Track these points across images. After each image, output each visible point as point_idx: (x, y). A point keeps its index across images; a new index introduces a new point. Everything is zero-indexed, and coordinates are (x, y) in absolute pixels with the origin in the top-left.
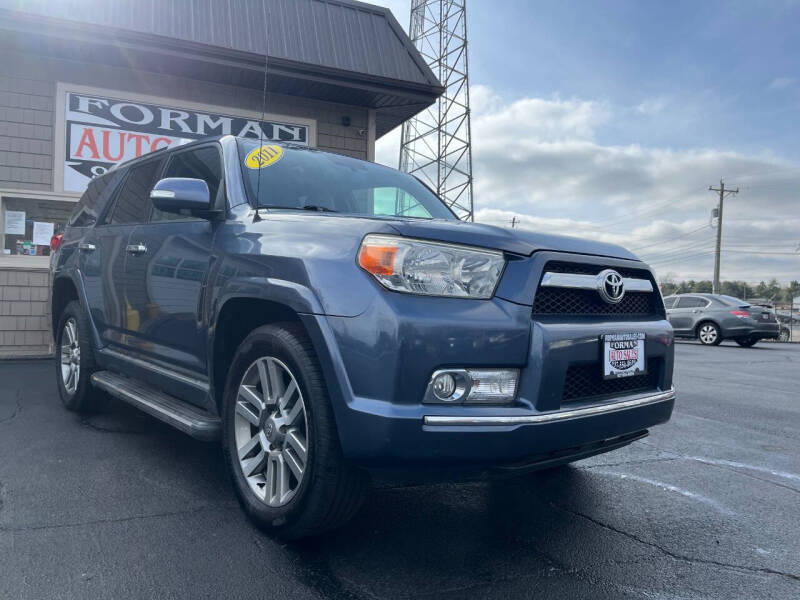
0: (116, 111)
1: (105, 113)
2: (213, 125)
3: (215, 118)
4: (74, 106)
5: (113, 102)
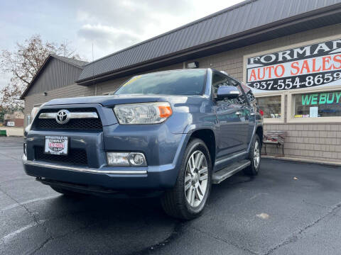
0: (262, 60)
1: (259, 62)
2: (301, 52)
3: (302, 49)
4: (249, 63)
5: (261, 57)
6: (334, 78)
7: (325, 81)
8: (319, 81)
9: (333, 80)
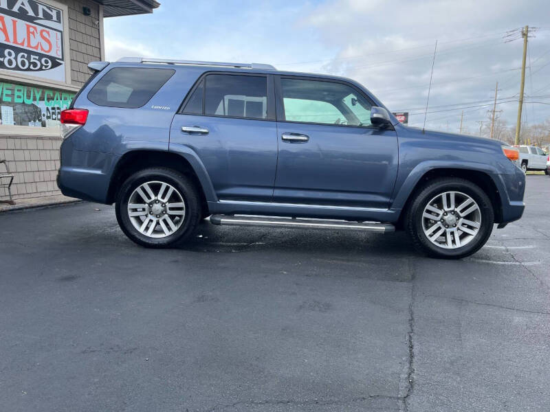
6: (42, 65)
7: (32, 67)
8: (23, 64)
9: (41, 69)
